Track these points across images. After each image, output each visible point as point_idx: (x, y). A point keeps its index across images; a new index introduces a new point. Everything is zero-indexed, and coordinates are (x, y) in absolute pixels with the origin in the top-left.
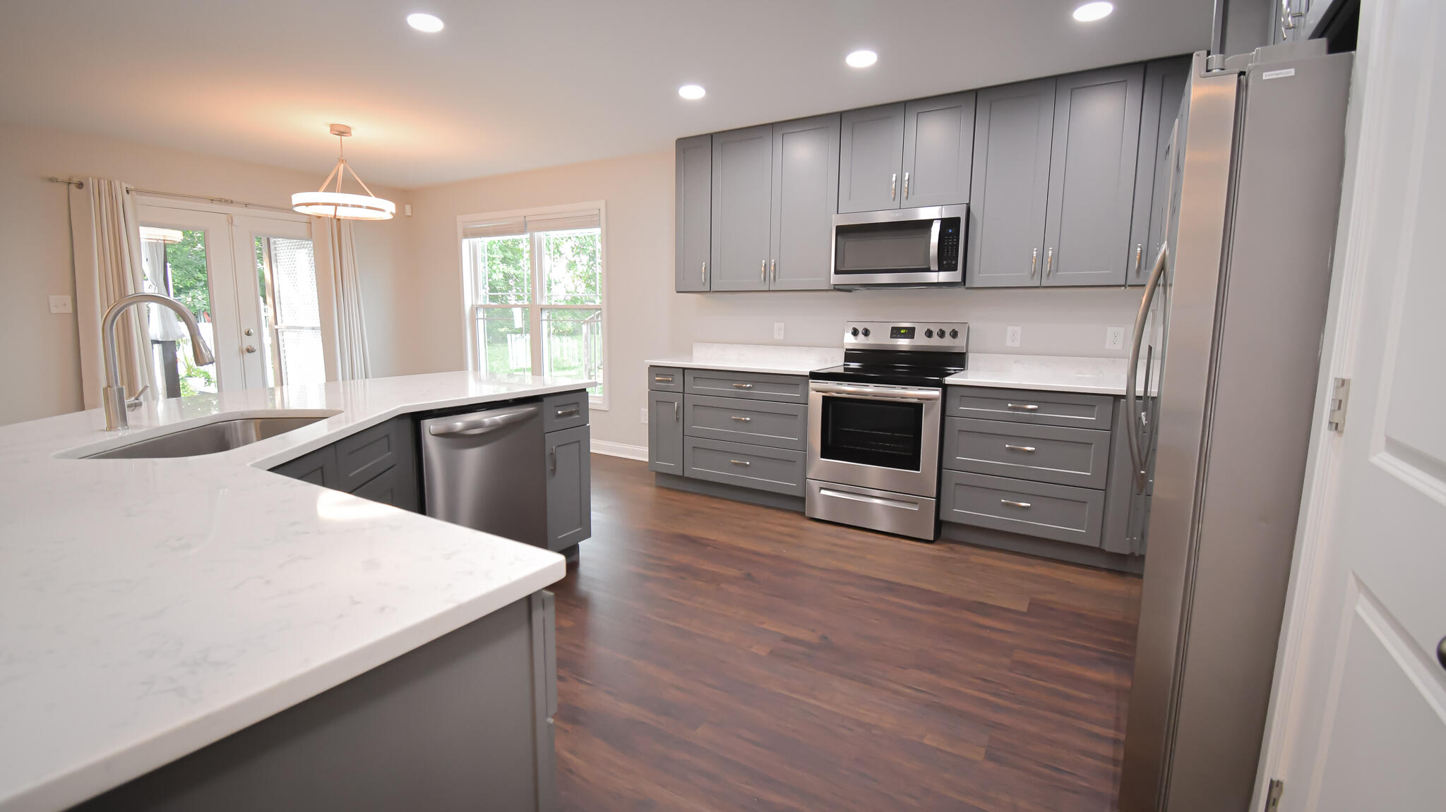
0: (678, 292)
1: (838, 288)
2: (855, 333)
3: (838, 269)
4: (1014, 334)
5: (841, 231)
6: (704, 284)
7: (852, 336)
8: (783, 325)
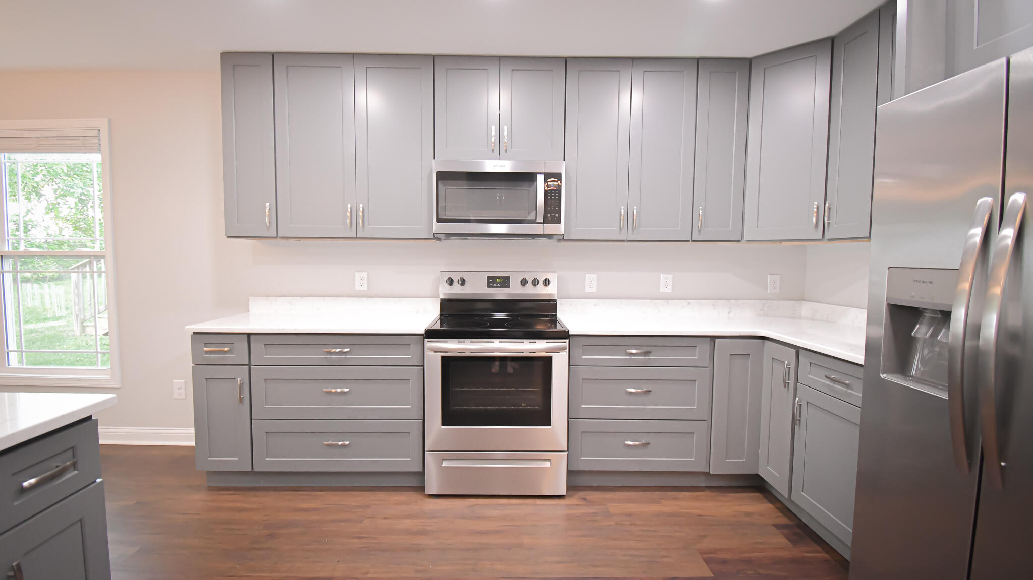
0: (229, 237)
1: (436, 237)
2: (451, 282)
3: (440, 217)
4: (591, 281)
5: (443, 176)
6: (268, 228)
7: (447, 286)
8: (365, 275)
